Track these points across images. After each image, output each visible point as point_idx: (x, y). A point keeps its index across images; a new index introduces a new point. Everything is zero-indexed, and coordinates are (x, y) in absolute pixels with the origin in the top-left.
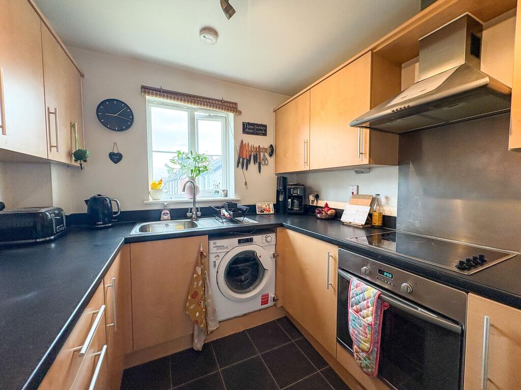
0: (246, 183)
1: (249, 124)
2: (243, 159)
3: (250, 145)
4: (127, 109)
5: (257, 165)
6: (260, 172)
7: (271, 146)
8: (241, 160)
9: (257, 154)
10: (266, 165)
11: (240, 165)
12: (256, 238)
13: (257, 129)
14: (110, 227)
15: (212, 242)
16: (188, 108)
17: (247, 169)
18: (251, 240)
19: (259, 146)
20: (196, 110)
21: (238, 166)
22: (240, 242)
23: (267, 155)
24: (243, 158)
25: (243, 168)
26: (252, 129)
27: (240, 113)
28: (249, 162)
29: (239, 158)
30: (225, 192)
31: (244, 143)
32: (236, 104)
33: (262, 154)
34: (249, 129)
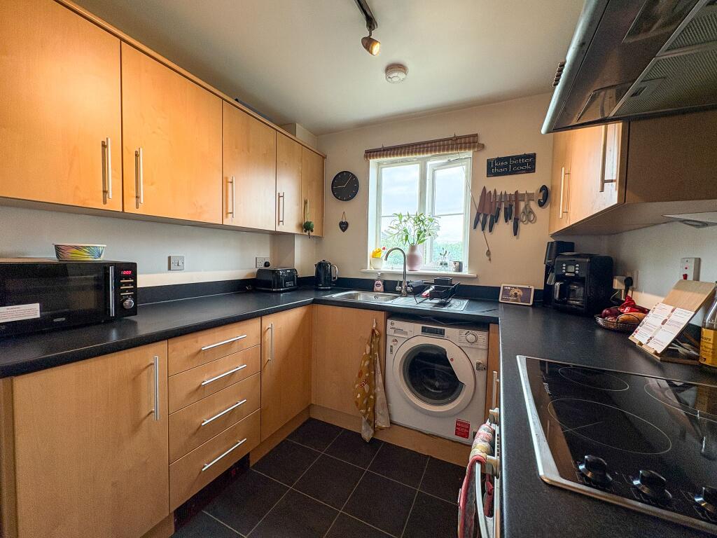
0: (488, 253)
1: (499, 160)
2: (485, 216)
3: (499, 193)
4: (352, 178)
5: (511, 223)
6: (515, 234)
7: (544, 188)
8: (481, 218)
9: (511, 206)
10: (531, 222)
11: (480, 225)
12: (449, 331)
13: (513, 165)
14: (328, 290)
15: (389, 321)
16: (418, 159)
17: (490, 231)
18: (442, 333)
19: (517, 192)
20: (428, 159)
21: (475, 227)
22: (424, 330)
23: (534, 206)
24: (484, 214)
25: (483, 229)
26: (504, 166)
27: (483, 146)
28: (495, 219)
29: (478, 214)
30: (458, 264)
31: (488, 191)
32: (476, 135)
33: (522, 205)
34: (499, 167)
